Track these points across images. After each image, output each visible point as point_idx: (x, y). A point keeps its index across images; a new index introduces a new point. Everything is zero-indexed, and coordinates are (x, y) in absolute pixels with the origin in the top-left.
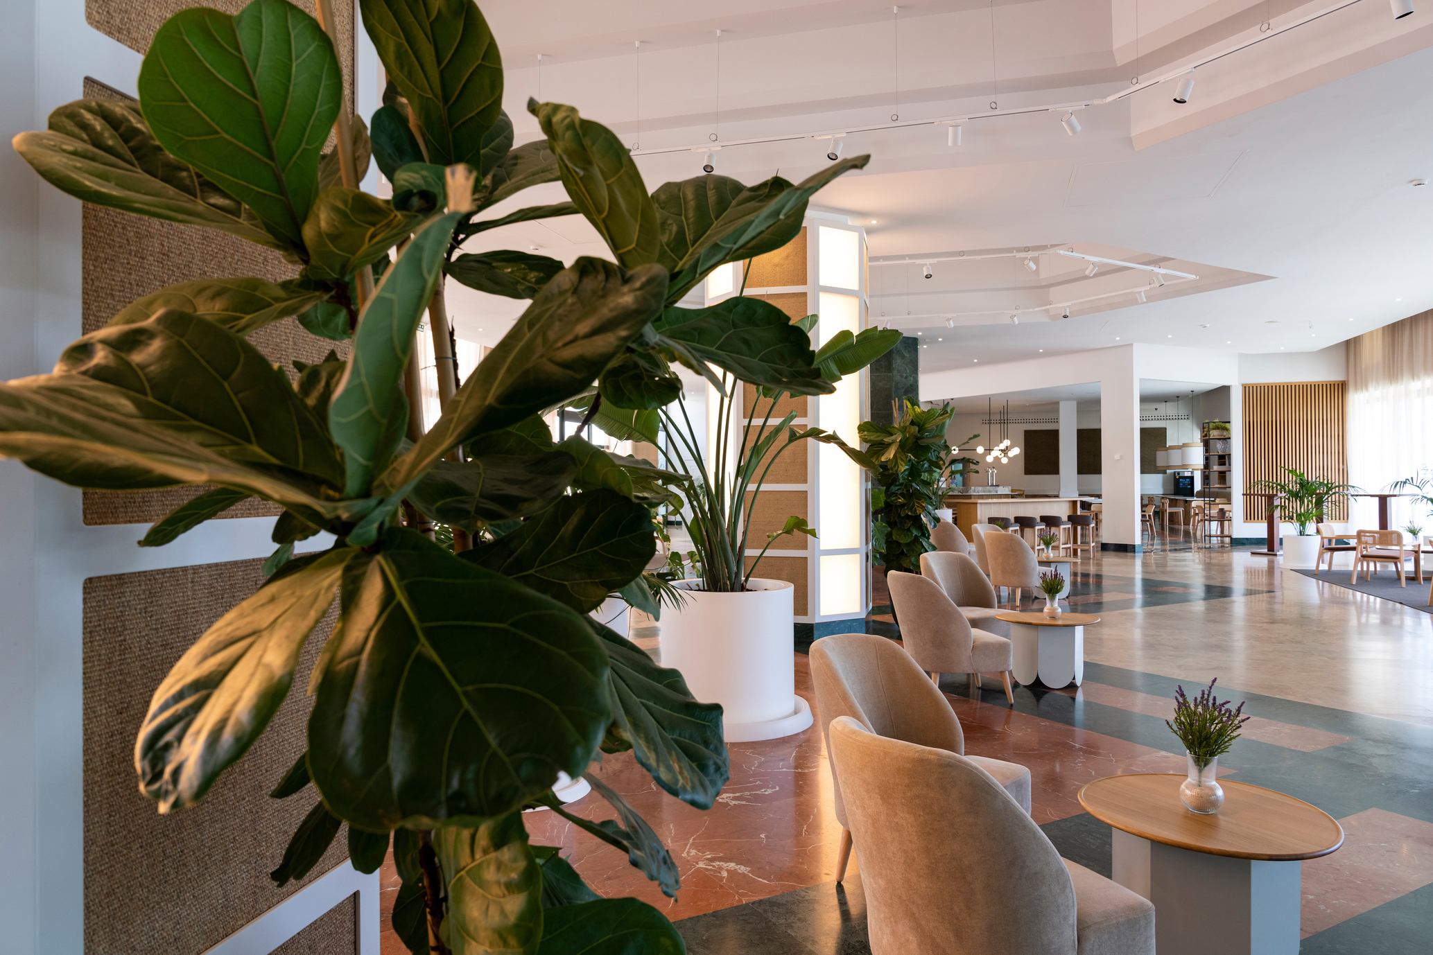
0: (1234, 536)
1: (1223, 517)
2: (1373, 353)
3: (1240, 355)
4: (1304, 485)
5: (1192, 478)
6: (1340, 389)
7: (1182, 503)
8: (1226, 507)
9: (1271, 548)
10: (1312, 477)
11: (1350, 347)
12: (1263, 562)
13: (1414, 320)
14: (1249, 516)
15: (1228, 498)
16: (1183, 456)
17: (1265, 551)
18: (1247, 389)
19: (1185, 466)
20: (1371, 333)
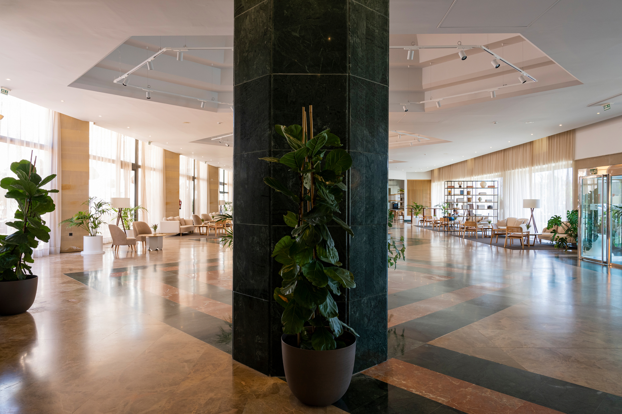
0: (405, 219)
1: (402, 215)
2: (436, 173)
3: (407, 173)
4: (417, 206)
5: (398, 204)
6: (430, 182)
7: (394, 211)
8: (403, 212)
9: (412, 222)
10: (418, 204)
11: (432, 171)
12: (410, 225)
13: (443, 168)
14: (408, 215)
15: (403, 209)
16: (394, 198)
17: (411, 222)
18: (408, 181)
19: (395, 200)
20: (436, 169)
